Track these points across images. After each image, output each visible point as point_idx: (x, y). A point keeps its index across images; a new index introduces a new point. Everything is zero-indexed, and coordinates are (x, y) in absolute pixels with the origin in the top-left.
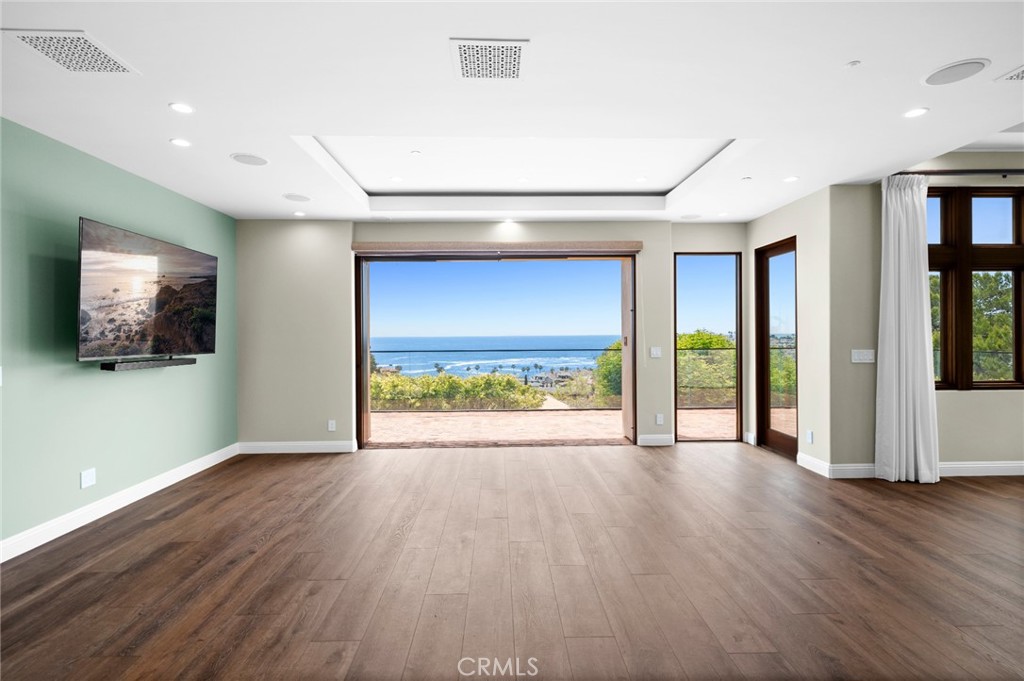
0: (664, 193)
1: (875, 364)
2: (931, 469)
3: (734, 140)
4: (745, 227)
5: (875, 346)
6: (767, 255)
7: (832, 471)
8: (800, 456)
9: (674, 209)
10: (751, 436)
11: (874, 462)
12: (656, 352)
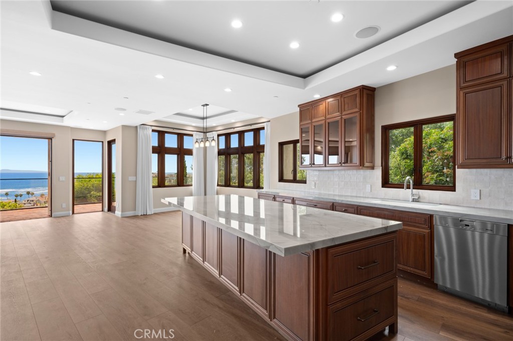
0: (63, 117)
1: (136, 181)
2: (150, 210)
3: (72, 111)
4: (104, 132)
5: (136, 176)
6: (112, 143)
7: (122, 215)
8: (116, 212)
9: (66, 122)
10: (106, 208)
11: (135, 210)
12: (62, 178)
